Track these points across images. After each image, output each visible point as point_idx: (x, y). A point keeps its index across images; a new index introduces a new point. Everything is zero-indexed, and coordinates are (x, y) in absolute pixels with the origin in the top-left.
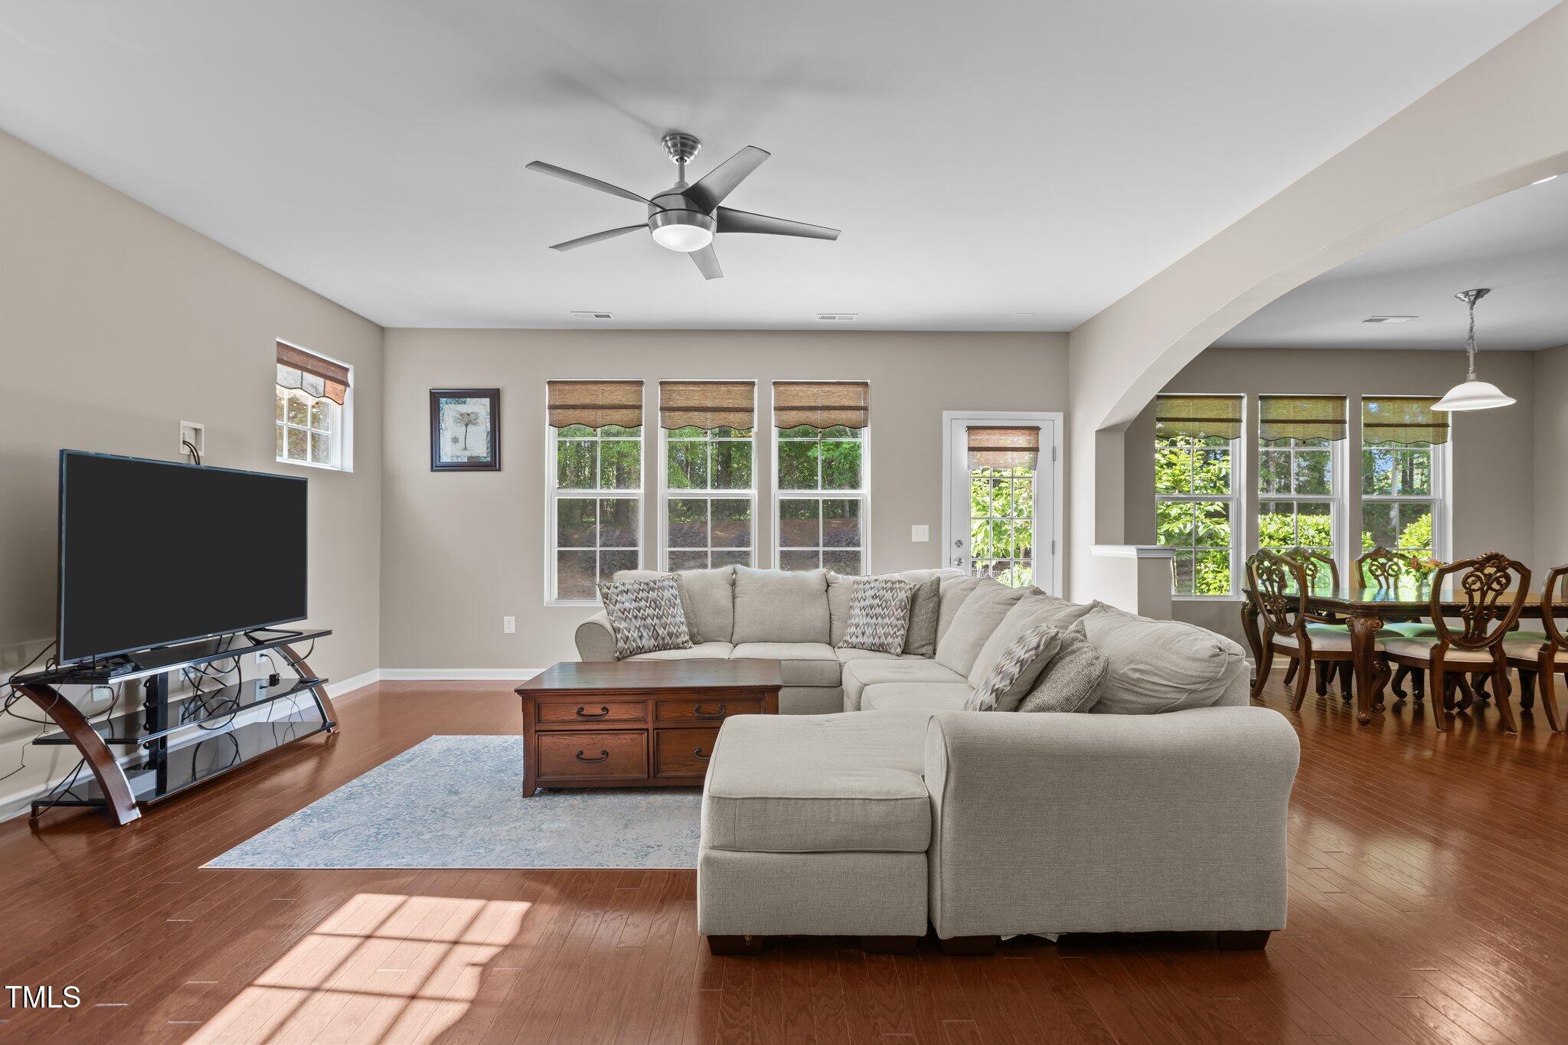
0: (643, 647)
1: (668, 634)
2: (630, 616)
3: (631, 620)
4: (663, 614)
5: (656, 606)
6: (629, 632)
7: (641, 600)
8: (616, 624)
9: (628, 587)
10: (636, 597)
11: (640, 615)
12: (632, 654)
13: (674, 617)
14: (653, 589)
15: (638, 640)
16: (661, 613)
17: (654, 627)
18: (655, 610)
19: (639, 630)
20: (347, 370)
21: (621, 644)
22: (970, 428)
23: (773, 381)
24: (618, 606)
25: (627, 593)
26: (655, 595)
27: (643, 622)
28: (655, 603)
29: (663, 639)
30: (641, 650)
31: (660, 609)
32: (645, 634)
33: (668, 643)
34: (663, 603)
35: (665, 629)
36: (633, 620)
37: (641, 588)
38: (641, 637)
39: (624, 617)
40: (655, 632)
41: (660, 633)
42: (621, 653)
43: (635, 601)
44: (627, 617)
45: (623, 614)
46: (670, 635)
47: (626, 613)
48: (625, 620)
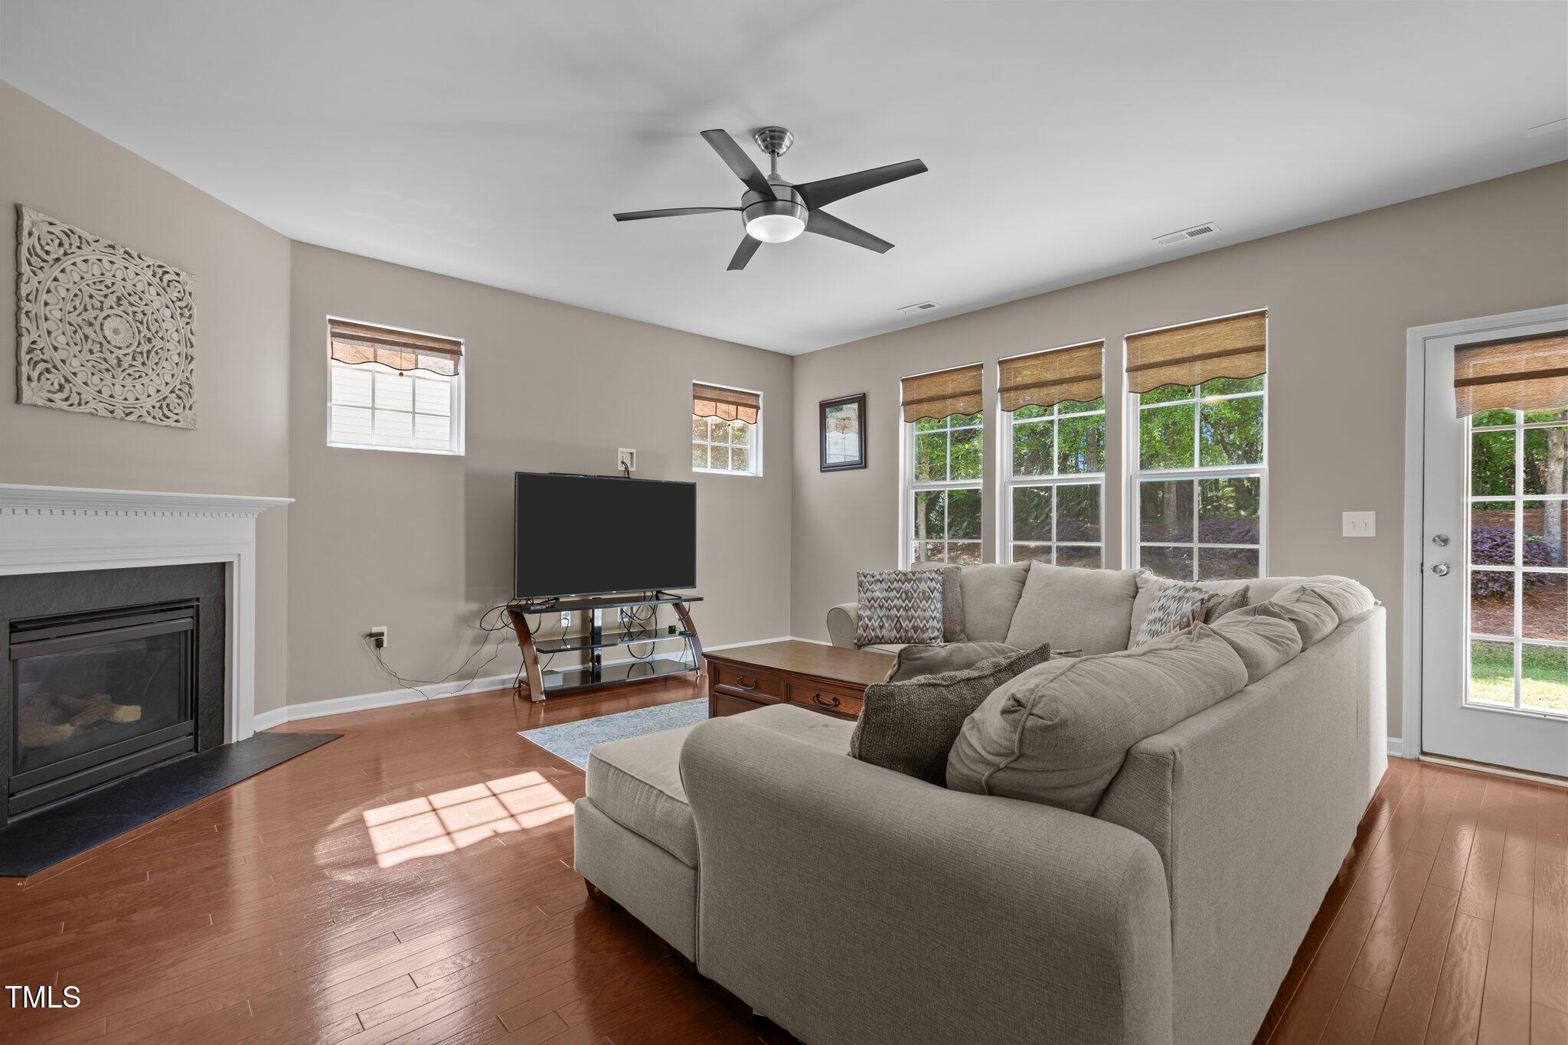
0: (883, 637)
1: (913, 627)
2: (876, 605)
3: (875, 609)
4: (912, 607)
5: (907, 598)
6: (870, 621)
7: (892, 590)
8: (861, 612)
9: (884, 576)
10: (889, 587)
11: (886, 605)
12: (871, 642)
13: (924, 611)
14: (909, 581)
15: (878, 630)
16: (910, 605)
17: (898, 619)
18: (904, 602)
19: (881, 620)
20: (758, 396)
21: (860, 631)
22: (1459, 349)
23: (1126, 336)
24: (869, 594)
25: (881, 582)
26: (909, 586)
27: (887, 613)
28: (907, 594)
29: (906, 632)
30: (881, 640)
31: (910, 602)
32: (887, 625)
33: (912, 637)
34: (915, 595)
35: (910, 622)
36: (878, 610)
37: (898, 579)
38: (881, 627)
39: (870, 605)
40: (898, 624)
41: (904, 625)
42: (859, 641)
43: (887, 590)
44: (872, 605)
45: (870, 602)
46: (915, 629)
47: (872, 602)
48: (870, 609)
